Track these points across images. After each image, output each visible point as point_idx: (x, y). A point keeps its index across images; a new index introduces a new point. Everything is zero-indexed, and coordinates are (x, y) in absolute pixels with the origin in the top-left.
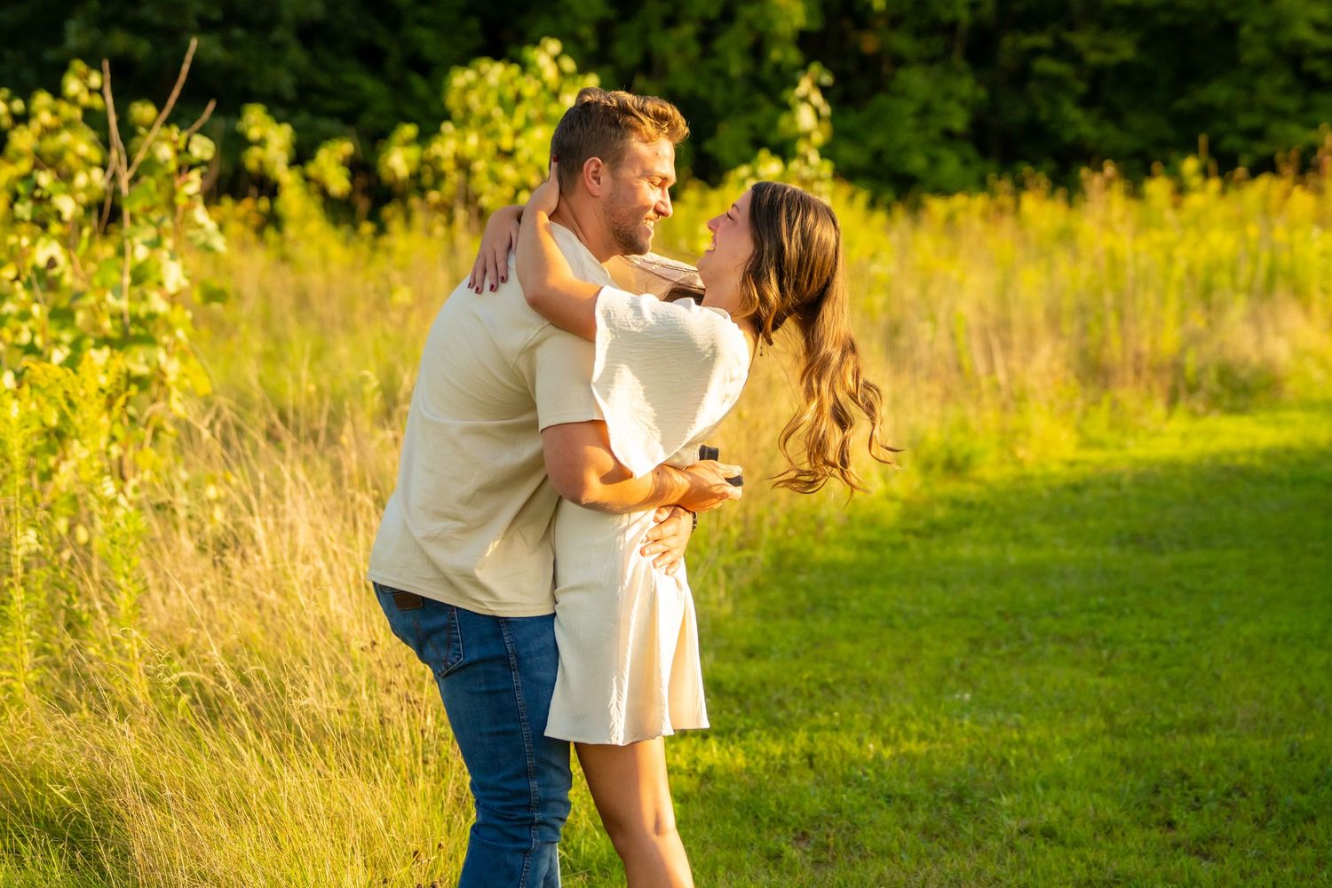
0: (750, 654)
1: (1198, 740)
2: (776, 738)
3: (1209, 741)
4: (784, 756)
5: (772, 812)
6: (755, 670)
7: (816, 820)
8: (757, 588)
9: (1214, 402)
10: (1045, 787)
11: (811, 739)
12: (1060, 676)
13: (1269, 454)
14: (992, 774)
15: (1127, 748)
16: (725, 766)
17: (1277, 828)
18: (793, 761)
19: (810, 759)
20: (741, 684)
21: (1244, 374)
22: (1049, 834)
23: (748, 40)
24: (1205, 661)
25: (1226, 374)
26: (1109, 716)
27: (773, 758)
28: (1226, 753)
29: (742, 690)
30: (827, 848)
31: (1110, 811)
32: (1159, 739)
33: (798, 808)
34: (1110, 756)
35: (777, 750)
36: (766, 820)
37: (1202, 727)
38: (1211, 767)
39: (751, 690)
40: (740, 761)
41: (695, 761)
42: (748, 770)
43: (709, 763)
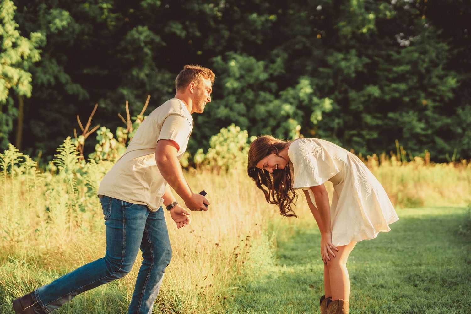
0: (293, 250)
1: (419, 267)
2: (302, 266)
3: (423, 267)
4: (305, 270)
5: (302, 281)
6: (294, 253)
7: (315, 282)
8: (293, 238)
9: (406, 206)
10: (379, 276)
11: (311, 266)
12: (378, 254)
13: (423, 216)
14: (363, 273)
15: (400, 269)
16: (289, 272)
17: (447, 287)
18: (308, 271)
19: (312, 270)
20: (291, 256)
21: (413, 199)
22: (382, 286)
23: (283, 131)
24: (417, 252)
25: (409, 200)
26: (394, 263)
27: (301, 270)
28: (429, 270)
29: (292, 257)
30: (319, 289)
31: (398, 281)
32: (408, 267)
33: (310, 280)
34: (396, 270)
35: (303, 268)
36: (301, 283)
37: (420, 265)
38: (425, 273)
39: (294, 257)
40: (293, 271)
41: (280, 271)
42: (295, 272)
43: (284, 271)
